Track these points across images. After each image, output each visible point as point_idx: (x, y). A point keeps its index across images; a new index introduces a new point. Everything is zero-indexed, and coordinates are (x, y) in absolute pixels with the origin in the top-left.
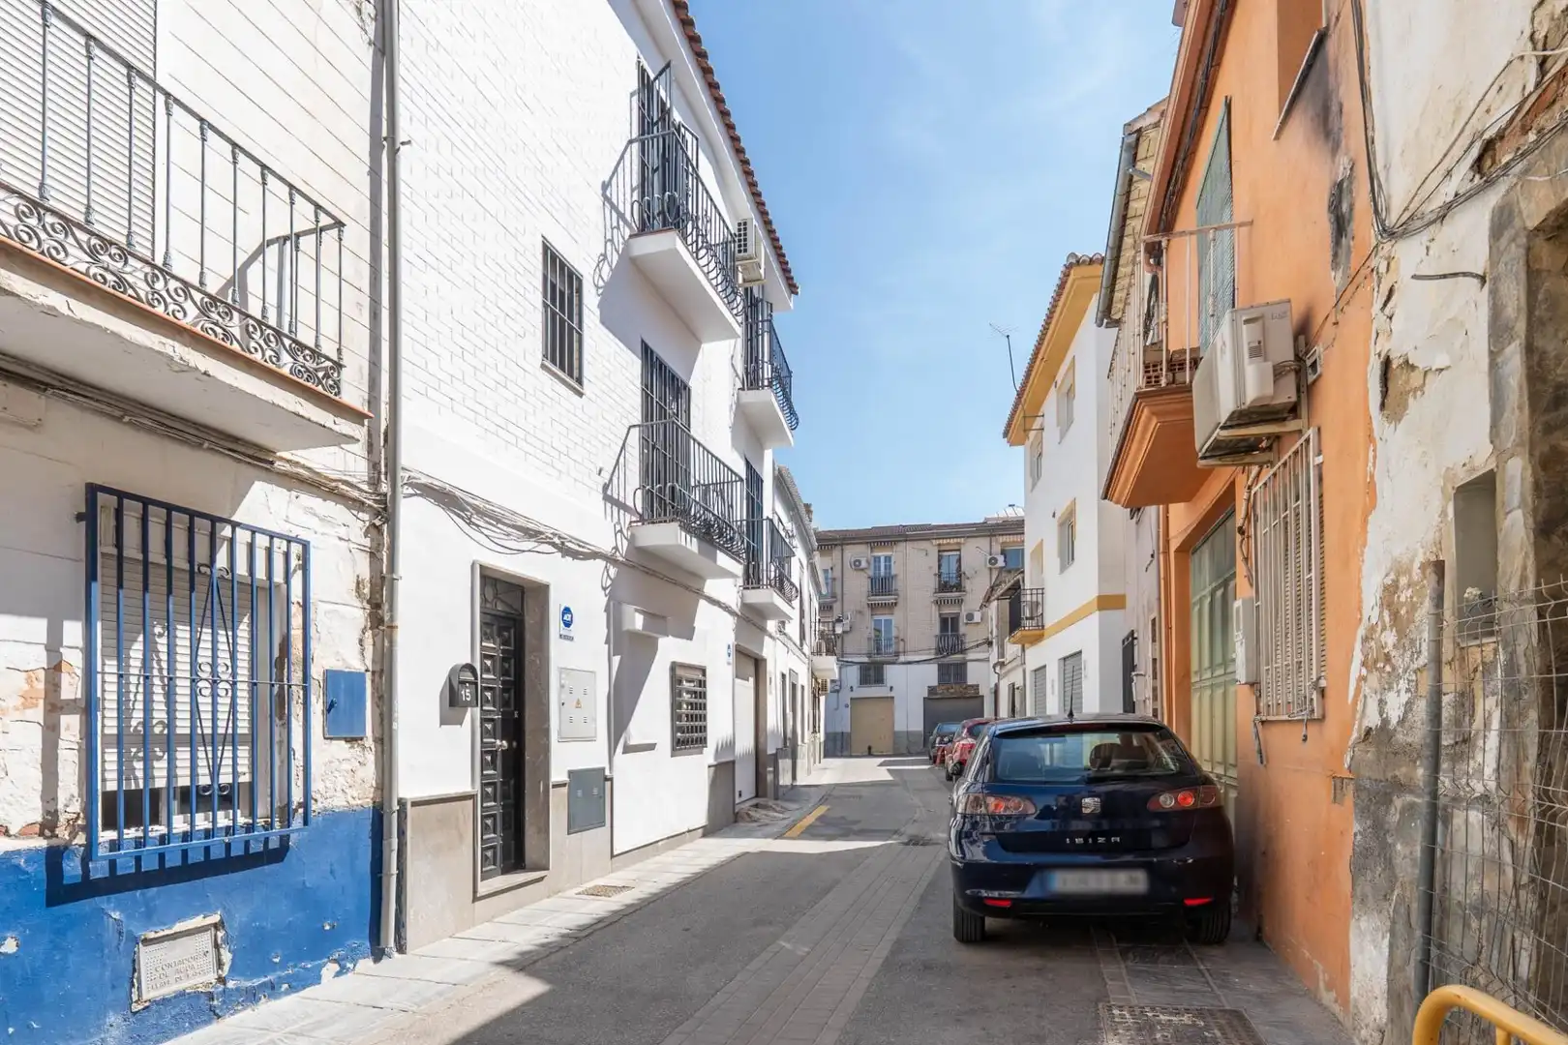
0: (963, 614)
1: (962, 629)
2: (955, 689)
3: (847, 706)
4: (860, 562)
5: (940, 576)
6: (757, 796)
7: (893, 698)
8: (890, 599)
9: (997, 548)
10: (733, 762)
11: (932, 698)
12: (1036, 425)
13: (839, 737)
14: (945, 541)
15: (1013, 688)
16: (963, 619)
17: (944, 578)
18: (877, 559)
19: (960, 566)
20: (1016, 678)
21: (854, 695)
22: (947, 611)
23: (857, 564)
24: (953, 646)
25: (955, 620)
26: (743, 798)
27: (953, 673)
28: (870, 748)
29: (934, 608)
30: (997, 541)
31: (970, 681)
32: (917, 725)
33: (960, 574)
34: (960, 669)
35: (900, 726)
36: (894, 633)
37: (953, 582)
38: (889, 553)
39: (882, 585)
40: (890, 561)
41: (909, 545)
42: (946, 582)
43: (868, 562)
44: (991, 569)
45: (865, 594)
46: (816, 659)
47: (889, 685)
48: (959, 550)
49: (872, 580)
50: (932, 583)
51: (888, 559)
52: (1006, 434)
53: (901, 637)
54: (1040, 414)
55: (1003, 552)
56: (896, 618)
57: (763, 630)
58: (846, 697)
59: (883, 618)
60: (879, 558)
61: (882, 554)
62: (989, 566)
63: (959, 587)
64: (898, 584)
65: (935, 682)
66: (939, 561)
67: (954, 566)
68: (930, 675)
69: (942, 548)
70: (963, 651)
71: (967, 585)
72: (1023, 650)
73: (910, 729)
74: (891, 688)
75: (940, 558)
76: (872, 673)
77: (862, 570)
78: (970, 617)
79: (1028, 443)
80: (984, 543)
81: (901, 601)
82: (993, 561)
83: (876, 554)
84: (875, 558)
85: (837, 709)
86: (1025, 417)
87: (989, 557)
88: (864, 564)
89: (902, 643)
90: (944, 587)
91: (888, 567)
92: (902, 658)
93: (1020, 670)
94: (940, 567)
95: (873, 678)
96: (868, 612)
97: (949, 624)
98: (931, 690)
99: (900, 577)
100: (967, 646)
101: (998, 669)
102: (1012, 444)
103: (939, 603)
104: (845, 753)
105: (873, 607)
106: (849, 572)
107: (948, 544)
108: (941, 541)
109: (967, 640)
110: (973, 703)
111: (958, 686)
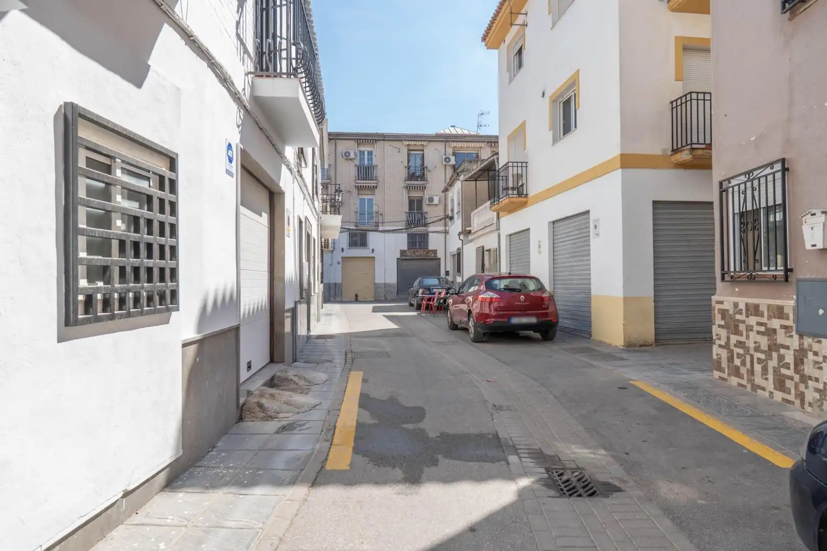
0: (426, 197)
1: (425, 208)
2: (421, 253)
3: (339, 263)
4: (349, 154)
5: (409, 168)
6: (272, 360)
7: (374, 257)
8: (372, 183)
9: (450, 151)
10: (237, 329)
11: (403, 258)
12: (520, 19)
13: (333, 287)
14: (412, 143)
15: (482, 251)
16: (426, 202)
17: (412, 170)
18: (362, 153)
19: (423, 161)
20: (490, 242)
21: (345, 254)
22: (416, 194)
23: (347, 155)
24: (419, 220)
25: (420, 201)
26: (254, 369)
27: (418, 241)
28: (356, 296)
29: (404, 191)
30: (450, 146)
31: (431, 248)
32: (392, 278)
33: (423, 167)
34: (424, 237)
35: (379, 280)
36: (375, 208)
37: (418, 173)
38: (370, 149)
39: (366, 172)
40: (372, 155)
41: (387, 143)
42: (413, 173)
43: (355, 154)
44: (445, 166)
45: (353, 179)
46: (324, 216)
47: (371, 248)
48: (423, 150)
49: (359, 168)
50: (403, 174)
51: (370, 153)
52: (484, 39)
53: (381, 212)
54: (523, 11)
55: (454, 154)
56: (377, 197)
57: (280, 154)
58: (338, 256)
59: (366, 197)
60: (364, 152)
61: (366, 149)
62: (444, 163)
63: (422, 177)
64: (378, 173)
65: (405, 248)
66: (408, 157)
67: (419, 162)
68: (400, 241)
69: (411, 148)
70: (426, 225)
71: (428, 175)
72: (498, 218)
73: (386, 282)
74: (373, 250)
75: (409, 155)
76: (358, 238)
77: (351, 159)
78: (431, 200)
79: (504, 47)
80: (440, 146)
81: (379, 184)
82: (447, 159)
83: (362, 149)
84: (360, 152)
85: (331, 265)
86: (511, 13)
87: (444, 157)
88: (352, 156)
89: (380, 216)
90: (411, 177)
91: (370, 159)
92: (381, 228)
93: (496, 234)
94: (408, 161)
95: (359, 242)
96: (355, 192)
97: (415, 205)
98: (403, 253)
99: (380, 167)
100: (429, 221)
101: (462, 237)
102: (489, 47)
103: (408, 188)
104: (338, 299)
105: (359, 188)
106: (340, 160)
107: (415, 145)
108: (410, 143)
109: (428, 216)
110: (433, 263)
111: (422, 251)
